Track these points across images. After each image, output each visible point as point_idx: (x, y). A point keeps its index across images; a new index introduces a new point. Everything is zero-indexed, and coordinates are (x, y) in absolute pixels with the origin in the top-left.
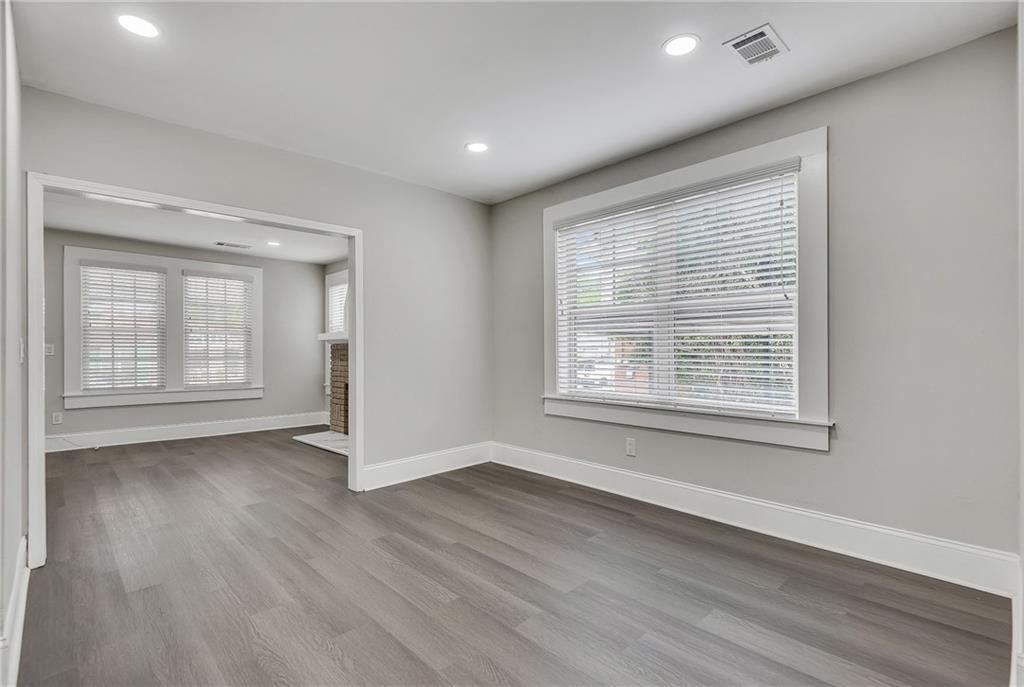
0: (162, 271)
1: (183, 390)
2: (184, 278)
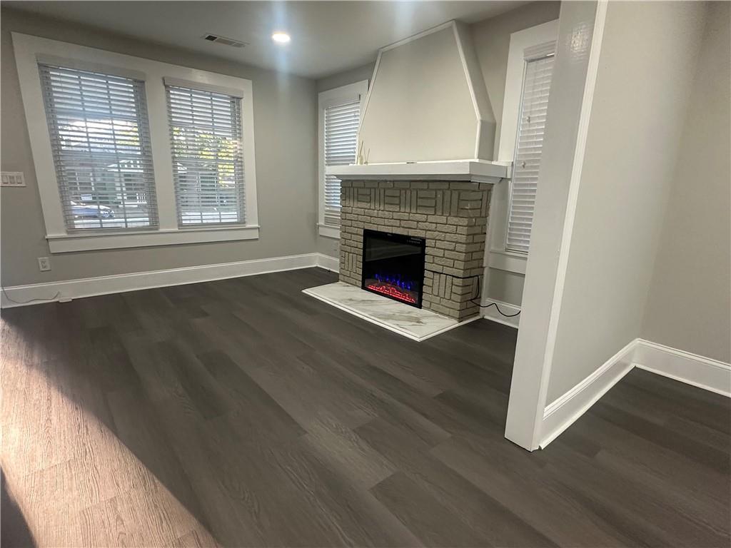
1: (176, 230)
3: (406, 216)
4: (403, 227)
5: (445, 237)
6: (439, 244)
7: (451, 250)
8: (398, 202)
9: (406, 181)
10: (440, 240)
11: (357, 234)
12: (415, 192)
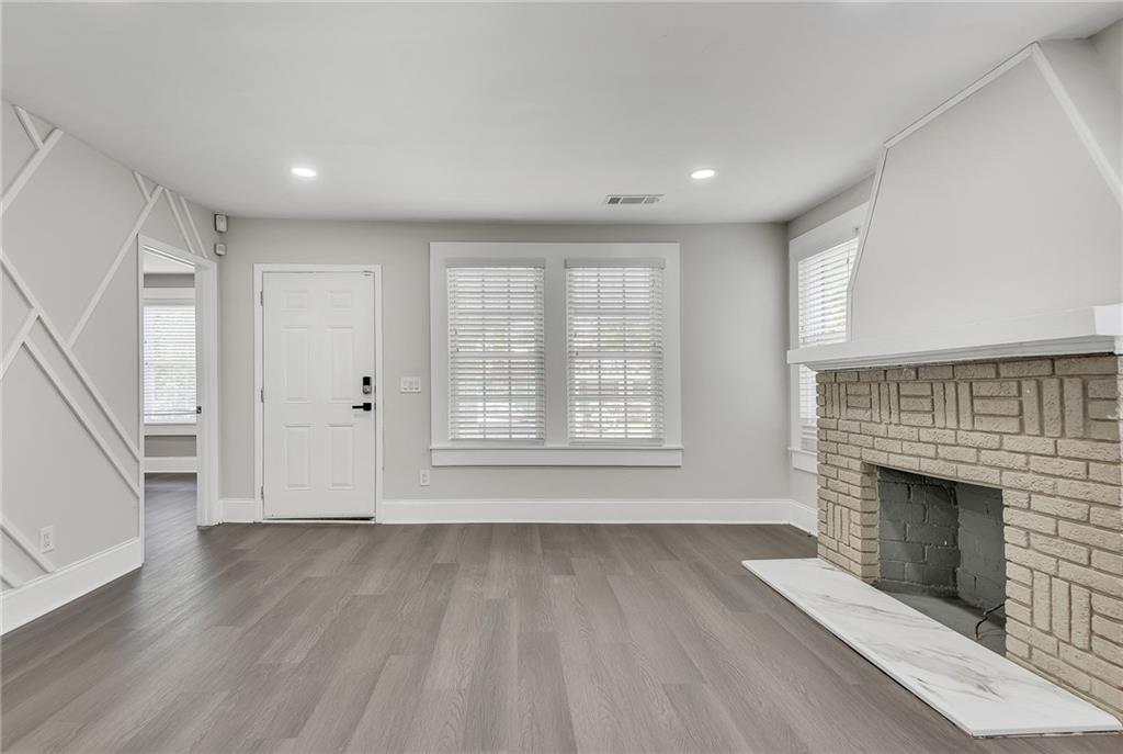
0: (539, 264)
1: (566, 446)
2: (568, 272)
3: (949, 437)
4: (945, 459)
5: (1054, 486)
6: (1038, 503)
7: (1078, 521)
8: (928, 408)
9: (943, 365)
10: (1040, 493)
11: (847, 469)
12: (967, 386)
